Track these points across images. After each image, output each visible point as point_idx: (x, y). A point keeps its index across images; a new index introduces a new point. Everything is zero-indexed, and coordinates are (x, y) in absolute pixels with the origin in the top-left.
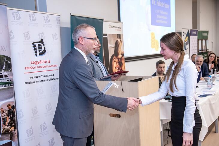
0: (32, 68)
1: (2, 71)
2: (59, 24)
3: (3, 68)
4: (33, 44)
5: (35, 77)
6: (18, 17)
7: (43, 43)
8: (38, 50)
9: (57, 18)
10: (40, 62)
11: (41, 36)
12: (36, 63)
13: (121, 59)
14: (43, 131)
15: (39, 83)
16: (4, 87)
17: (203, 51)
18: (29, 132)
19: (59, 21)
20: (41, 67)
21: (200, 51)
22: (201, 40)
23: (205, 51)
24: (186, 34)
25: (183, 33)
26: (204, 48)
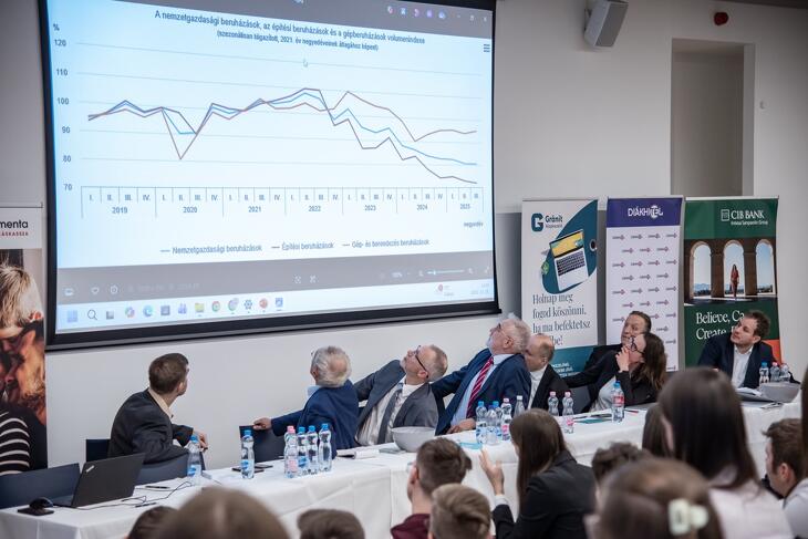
13: (16, 341)
21: (701, 293)
22: (709, 242)
23: (744, 295)
24: (564, 223)
25: (537, 220)
26: (735, 283)
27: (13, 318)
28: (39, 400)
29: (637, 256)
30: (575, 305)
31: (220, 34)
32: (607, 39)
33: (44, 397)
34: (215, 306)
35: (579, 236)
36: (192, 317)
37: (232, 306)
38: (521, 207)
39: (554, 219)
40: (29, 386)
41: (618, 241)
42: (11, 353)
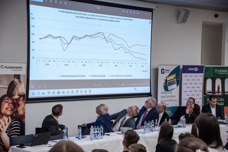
13: (18, 100)
17: (217, 94)
21: (208, 93)
22: (211, 78)
23: (221, 94)
24: (170, 72)
25: (163, 71)
26: (219, 90)
27: (17, 93)
28: (23, 116)
29: (191, 82)
30: (173, 95)
31: (76, 17)
32: (184, 21)
33: (25, 116)
34: (72, 92)
35: (175, 75)
36: (66, 94)
37: (77, 92)
38: (158, 67)
39: (167, 70)
40: (21, 112)
41: (185, 77)
42: (16, 103)
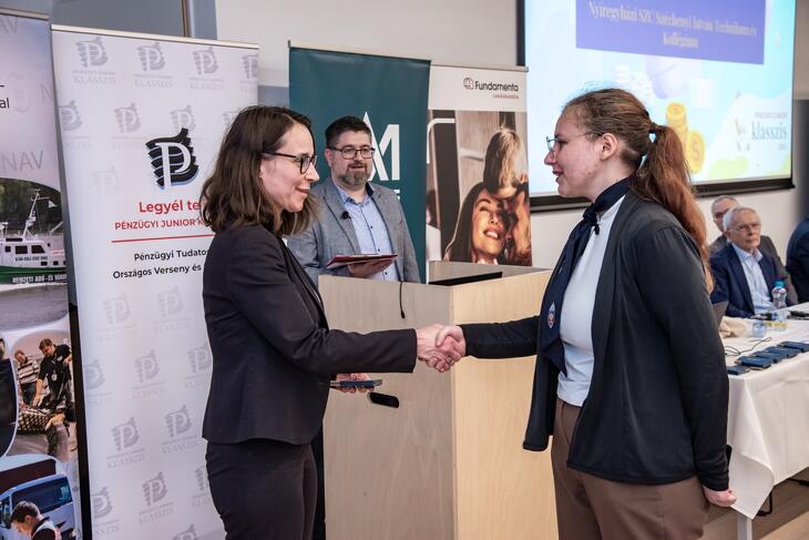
0: (145, 225)
1: (22, 233)
2: (253, 79)
3: (28, 224)
4: (151, 145)
5: (152, 257)
6: (99, 56)
7: (187, 142)
8: (166, 166)
9: (245, 58)
10: (175, 207)
11: (180, 119)
12: (159, 207)
14: (176, 436)
15: (168, 275)
16: (27, 285)
18: (122, 434)
19: (255, 66)
20: (176, 223)
28: (528, 258)
33: (531, 257)
42: (509, 212)
